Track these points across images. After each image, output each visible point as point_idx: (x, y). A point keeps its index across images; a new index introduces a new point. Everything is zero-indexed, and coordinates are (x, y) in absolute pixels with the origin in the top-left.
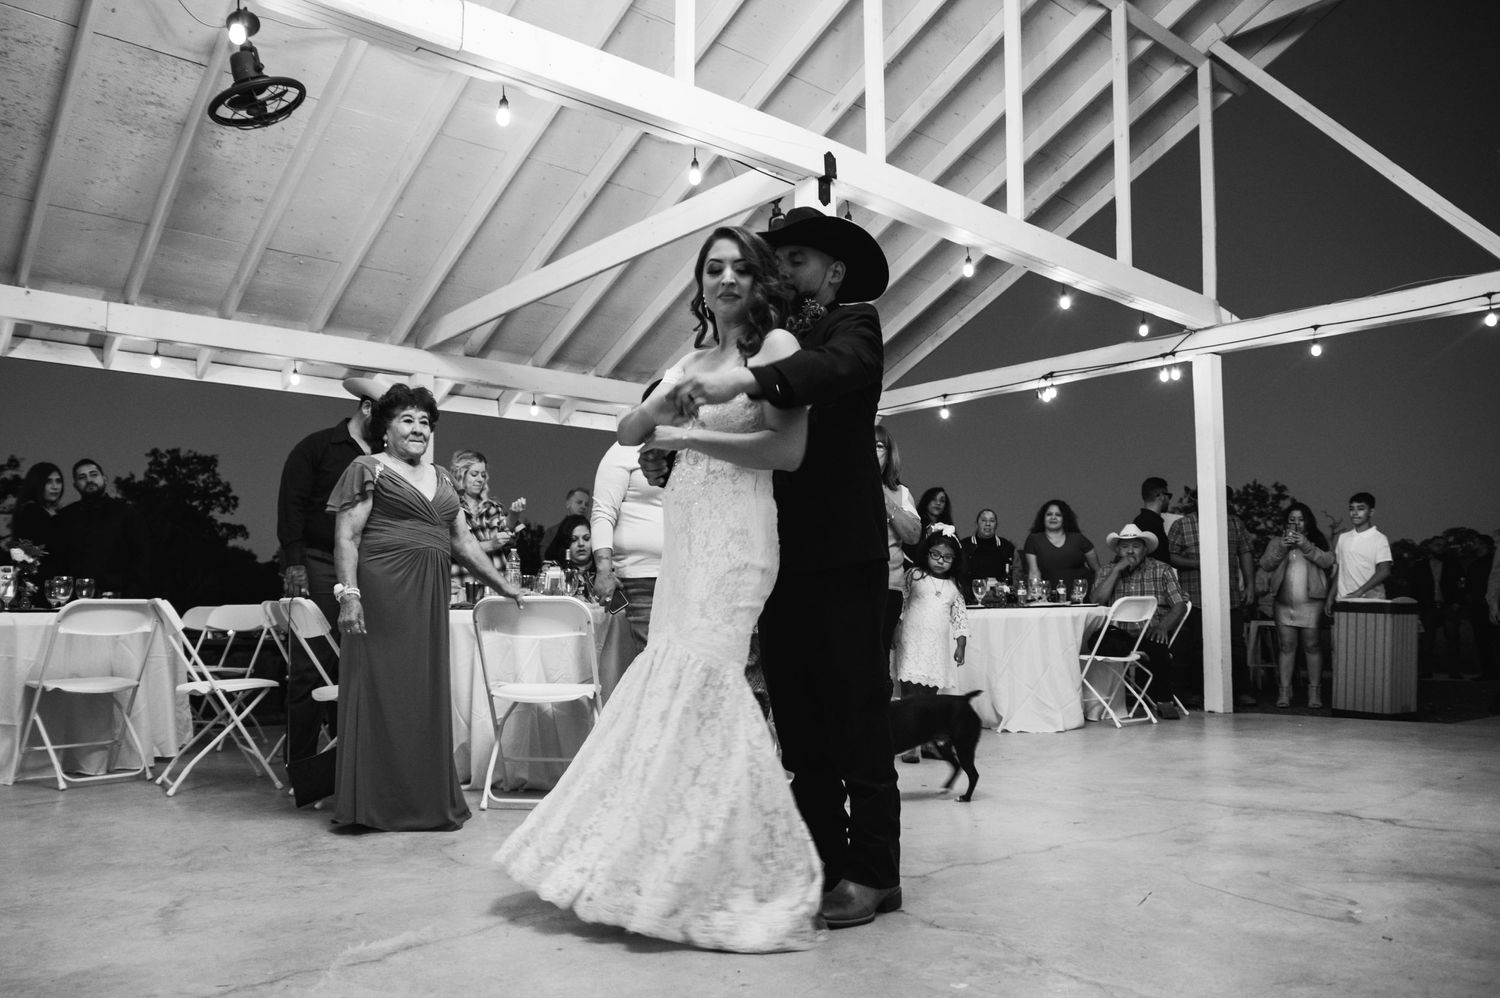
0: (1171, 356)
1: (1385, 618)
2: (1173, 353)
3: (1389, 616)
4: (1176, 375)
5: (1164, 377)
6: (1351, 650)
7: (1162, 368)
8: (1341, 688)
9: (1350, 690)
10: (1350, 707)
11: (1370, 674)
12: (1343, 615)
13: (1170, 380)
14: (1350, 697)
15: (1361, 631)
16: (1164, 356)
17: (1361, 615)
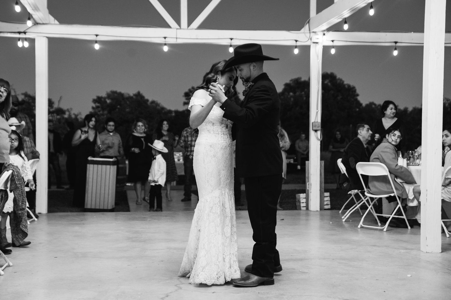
0: (23, 34)
1: (110, 168)
2: (25, 33)
3: (112, 166)
4: (26, 44)
5: (20, 44)
6: (95, 181)
7: (19, 39)
8: (89, 199)
9: (94, 199)
10: (93, 207)
11: (103, 192)
12: (91, 166)
13: (23, 46)
14: (93, 203)
15: (99, 173)
16: (20, 33)
17: (100, 166)
